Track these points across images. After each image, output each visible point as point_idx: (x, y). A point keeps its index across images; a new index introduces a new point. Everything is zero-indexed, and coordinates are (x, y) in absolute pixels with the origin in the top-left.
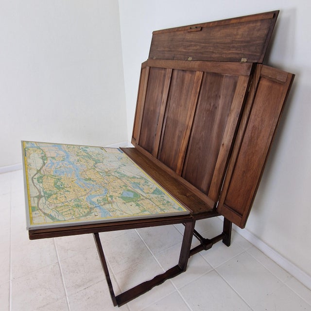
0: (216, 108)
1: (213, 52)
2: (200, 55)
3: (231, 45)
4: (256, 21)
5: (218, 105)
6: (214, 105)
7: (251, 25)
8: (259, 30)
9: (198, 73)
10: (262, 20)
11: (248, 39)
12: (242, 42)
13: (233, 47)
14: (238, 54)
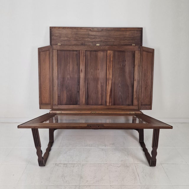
0: (124, 66)
1: (114, 42)
2: (105, 43)
3: (125, 39)
4: (134, 30)
5: (126, 65)
6: (123, 65)
7: (132, 31)
8: (137, 34)
9: (109, 52)
10: (137, 30)
11: (133, 37)
12: (130, 38)
13: (126, 40)
14: (129, 42)
